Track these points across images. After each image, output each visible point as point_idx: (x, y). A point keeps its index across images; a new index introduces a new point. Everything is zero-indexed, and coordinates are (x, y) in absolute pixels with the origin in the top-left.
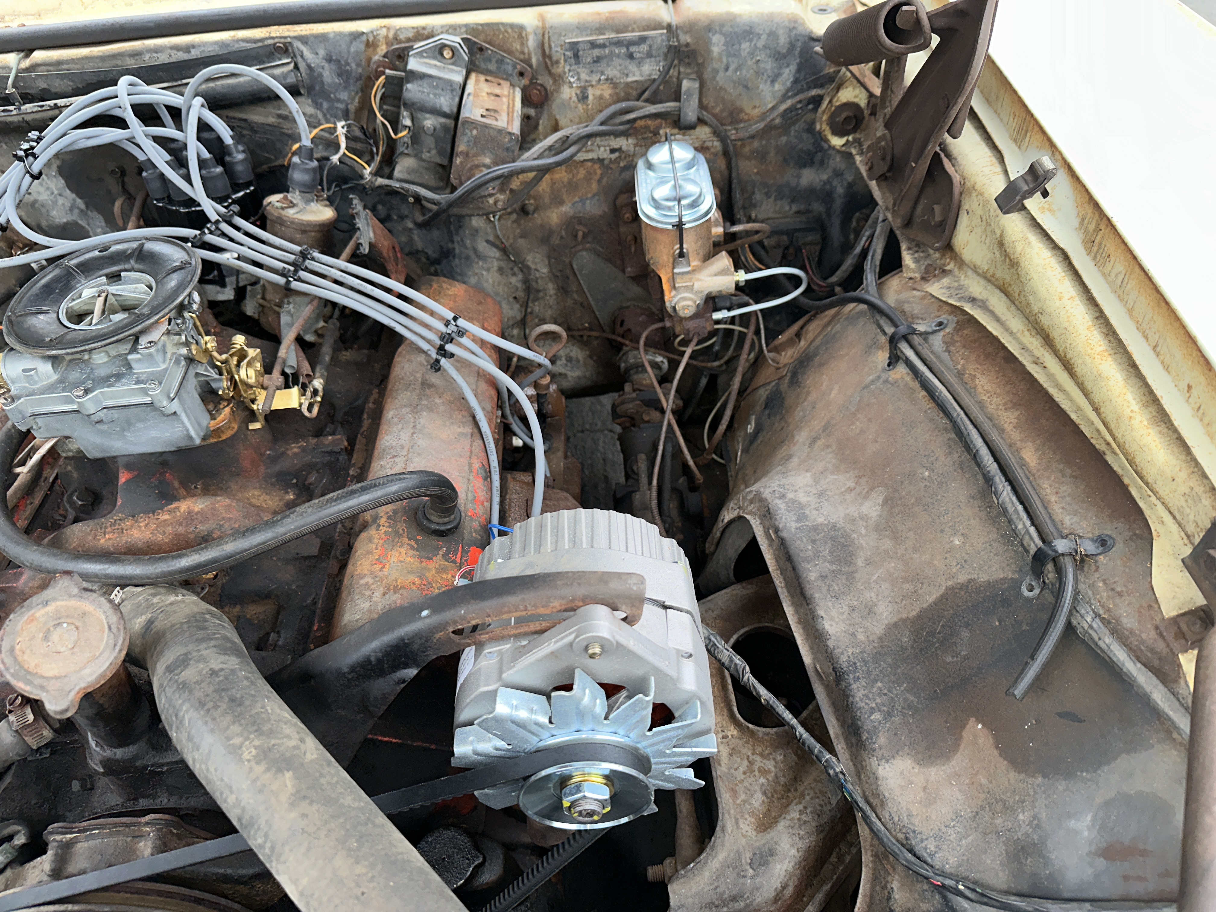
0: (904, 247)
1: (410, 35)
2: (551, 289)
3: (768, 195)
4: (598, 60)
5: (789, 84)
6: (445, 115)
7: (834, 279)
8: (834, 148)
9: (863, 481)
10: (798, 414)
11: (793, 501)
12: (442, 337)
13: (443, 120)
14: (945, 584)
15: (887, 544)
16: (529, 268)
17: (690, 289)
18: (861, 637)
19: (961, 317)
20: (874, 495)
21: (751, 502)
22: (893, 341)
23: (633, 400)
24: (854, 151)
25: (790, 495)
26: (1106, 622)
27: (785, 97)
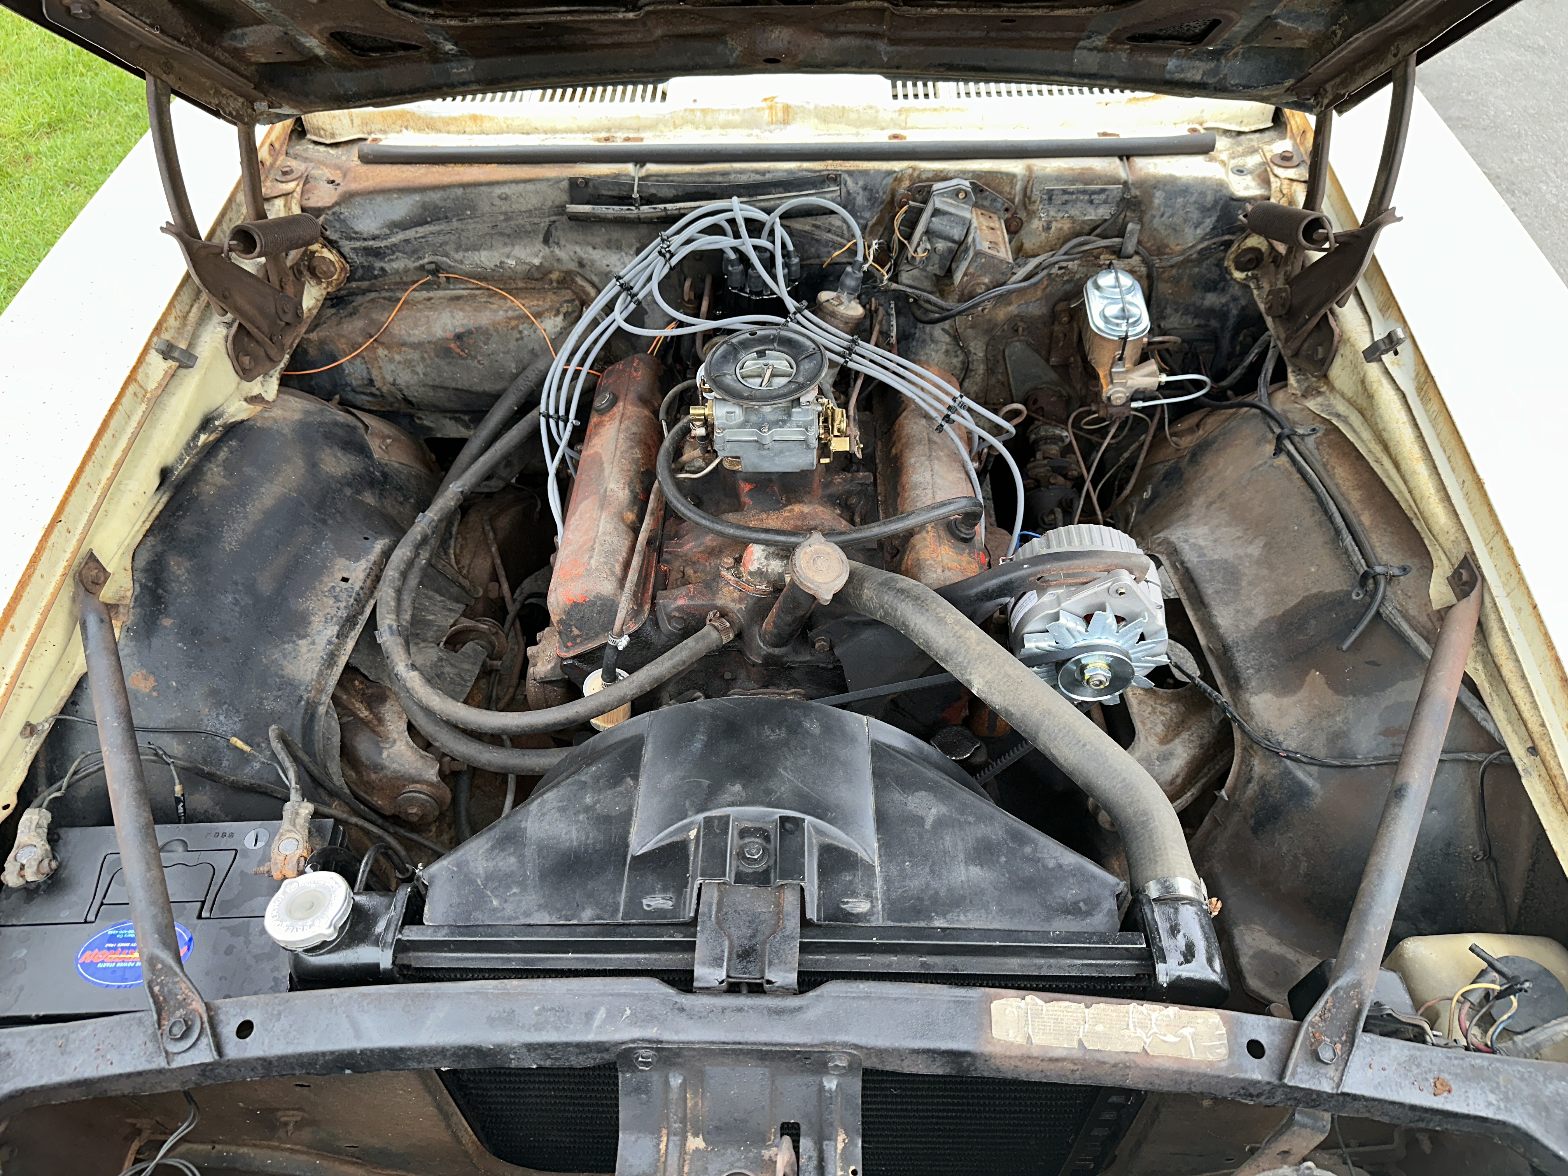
0: (1289, 370)
1: (930, 175)
2: (981, 369)
3: (1177, 311)
4: (1065, 203)
5: (1208, 230)
6: (954, 241)
7: (1224, 383)
8: (1235, 280)
9: (1250, 532)
10: (1196, 485)
11: (1195, 545)
12: (949, 408)
13: (950, 244)
14: (1302, 594)
15: (1265, 572)
16: (969, 351)
17: (1124, 385)
18: (1242, 627)
19: (1329, 427)
20: (1257, 541)
21: (1159, 544)
22: (1279, 438)
23: (1045, 465)
24: (1252, 286)
25: (1192, 541)
26: (1400, 612)
27: (1203, 239)
